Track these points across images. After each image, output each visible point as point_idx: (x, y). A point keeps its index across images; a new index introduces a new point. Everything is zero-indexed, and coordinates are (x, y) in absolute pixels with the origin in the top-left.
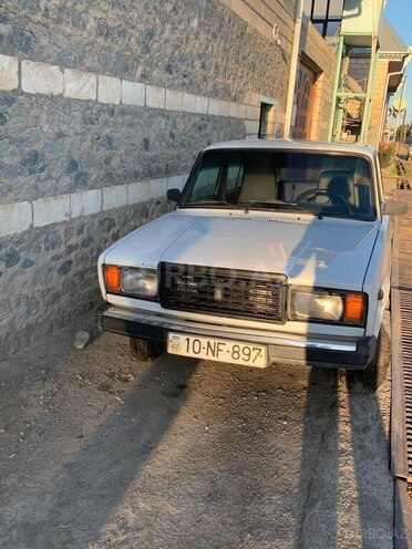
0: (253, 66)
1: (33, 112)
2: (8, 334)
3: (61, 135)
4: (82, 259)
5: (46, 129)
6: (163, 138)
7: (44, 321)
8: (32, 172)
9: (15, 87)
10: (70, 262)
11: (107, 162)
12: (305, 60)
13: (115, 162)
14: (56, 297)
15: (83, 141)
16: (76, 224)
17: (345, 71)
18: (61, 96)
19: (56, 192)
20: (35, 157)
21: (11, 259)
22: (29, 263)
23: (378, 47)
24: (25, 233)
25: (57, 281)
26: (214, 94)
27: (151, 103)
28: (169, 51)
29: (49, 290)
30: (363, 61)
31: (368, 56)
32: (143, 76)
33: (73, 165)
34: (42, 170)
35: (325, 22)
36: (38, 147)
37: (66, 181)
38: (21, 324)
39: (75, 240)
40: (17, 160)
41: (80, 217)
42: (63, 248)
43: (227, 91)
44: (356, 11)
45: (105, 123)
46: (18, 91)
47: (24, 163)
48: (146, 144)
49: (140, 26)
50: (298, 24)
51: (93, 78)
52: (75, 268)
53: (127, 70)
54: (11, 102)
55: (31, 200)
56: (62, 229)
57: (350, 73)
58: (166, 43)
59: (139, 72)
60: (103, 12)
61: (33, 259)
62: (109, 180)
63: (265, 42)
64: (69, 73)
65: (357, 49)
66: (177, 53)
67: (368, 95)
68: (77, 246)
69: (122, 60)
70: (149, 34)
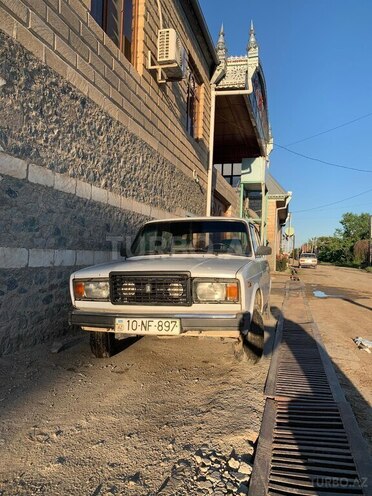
0: (181, 193)
1: (34, 194)
2: (4, 338)
3: (50, 211)
4: (60, 295)
5: (41, 205)
6: (119, 226)
7: (30, 336)
8: (30, 230)
9: (25, 177)
10: (51, 296)
11: (81, 233)
12: (216, 194)
13: (86, 235)
14: (40, 320)
15: (65, 217)
16: (57, 271)
17: (247, 206)
18: (52, 187)
19: (45, 247)
20: (33, 221)
21: (12, 285)
22: (23, 291)
23: (266, 191)
24: (22, 269)
25: (42, 308)
26: (154, 204)
27: (112, 203)
28: (123, 174)
29: (36, 313)
30: (258, 201)
31: (260, 198)
32: (106, 185)
33: (58, 232)
34: (37, 230)
35: (231, 177)
36: (36, 216)
37: (53, 241)
38: (13, 334)
39: (55, 281)
40: (21, 221)
41: (60, 266)
42: (47, 286)
43: (163, 204)
44: (248, 170)
45: (80, 209)
46: (26, 180)
47: (26, 224)
48: (107, 227)
49: (105, 156)
50: (210, 172)
51: (74, 181)
52: (55, 301)
53: (95, 180)
54: (20, 186)
55: (29, 248)
56: (47, 272)
57: (251, 207)
58: (121, 169)
59: (103, 183)
60: (80, 144)
61: (26, 288)
62: (81, 245)
63: (188, 179)
64: (58, 175)
65: (253, 193)
66: (128, 176)
67: (263, 220)
68: (57, 286)
69: (92, 174)
70: (110, 162)
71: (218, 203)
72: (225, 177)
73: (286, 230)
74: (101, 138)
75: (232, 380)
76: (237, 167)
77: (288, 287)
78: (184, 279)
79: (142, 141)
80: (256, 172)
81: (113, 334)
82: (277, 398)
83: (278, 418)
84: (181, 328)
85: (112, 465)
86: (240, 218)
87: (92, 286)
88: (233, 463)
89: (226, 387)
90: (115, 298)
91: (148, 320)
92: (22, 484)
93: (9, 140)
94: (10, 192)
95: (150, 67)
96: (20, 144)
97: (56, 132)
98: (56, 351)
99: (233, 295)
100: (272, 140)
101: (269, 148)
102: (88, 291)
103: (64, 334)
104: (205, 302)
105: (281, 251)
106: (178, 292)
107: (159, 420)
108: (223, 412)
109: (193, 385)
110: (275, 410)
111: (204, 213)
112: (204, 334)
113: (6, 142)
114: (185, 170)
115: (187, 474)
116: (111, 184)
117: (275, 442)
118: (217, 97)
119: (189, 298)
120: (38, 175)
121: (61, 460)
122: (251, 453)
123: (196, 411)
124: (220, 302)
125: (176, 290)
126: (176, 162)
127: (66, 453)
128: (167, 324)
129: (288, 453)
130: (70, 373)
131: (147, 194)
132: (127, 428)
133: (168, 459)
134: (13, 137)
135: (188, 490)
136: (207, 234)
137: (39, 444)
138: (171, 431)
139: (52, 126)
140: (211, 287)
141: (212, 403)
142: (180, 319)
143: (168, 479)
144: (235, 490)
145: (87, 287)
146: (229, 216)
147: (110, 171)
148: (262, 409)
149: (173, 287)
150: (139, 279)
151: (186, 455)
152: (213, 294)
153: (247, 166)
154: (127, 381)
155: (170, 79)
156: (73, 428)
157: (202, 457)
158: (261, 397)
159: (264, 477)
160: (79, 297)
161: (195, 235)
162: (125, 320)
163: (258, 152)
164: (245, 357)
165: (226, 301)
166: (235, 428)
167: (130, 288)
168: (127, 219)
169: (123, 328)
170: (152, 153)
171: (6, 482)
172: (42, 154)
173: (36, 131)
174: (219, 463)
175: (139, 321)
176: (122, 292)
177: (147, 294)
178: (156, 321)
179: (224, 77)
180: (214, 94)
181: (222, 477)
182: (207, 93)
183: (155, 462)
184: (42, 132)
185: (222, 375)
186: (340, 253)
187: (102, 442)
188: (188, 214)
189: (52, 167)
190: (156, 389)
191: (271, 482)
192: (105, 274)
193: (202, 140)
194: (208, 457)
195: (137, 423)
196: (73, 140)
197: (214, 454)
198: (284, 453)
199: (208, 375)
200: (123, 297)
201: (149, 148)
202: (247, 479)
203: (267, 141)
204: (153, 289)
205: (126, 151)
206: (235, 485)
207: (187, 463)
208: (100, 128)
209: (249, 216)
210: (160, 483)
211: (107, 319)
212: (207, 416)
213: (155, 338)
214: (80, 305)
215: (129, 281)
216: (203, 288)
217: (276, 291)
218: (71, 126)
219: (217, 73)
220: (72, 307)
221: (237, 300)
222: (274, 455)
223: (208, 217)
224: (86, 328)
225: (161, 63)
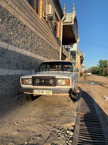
0: (52, 53)
1: (10, 53)
2: (1, 96)
3: (15, 58)
4: (17, 83)
5: (12, 57)
6: (35, 63)
7: (9, 95)
8: (9, 64)
9: (7, 48)
10: (15, 83)
11: (23, 65)
12: (63, 54)
13: (25, 66)
14: (12, 90)
15: (19, 60)
16: (16, 76)
17: (72, 57)
18: (15, 51)
19: (13, 69)
20: (10, 61)
21: (3, 80)
22: (7, 82)
23: (77, 53)
24: (6, 75)
25: (12, 87)
26: (45, 57)
27: (32, 56)
28: (35, 48)
29: (10, 88)
31: (75, 55)
32: (31, 51)
33: (17, 64)
34: (11, 64)
35: (67, 49)
37: (15, 67)
38: (4, 94)
39: (16, 79)
40: (6, 61)
42: (14, 80)
43: (47, 57)
44: (72, 47)
45: (23, 58)
46: (7, 49)
48: (31, 63)
49: (30, 42)
50: (61, 47)
51: (21, 50)
52: (16, 85)
53: (28, 49)
54: (6, 51)
55: (8, 69)
56: (14, 76)
57: (73, 58)
58: (35, 46)
59: (30, 50)
60: (23, 39)
61: (7, 81)
62: (24, 69)
63: (55, 50)
64: (17, 48)
65: (73, 54)
66: (37, 48)
67: (76, 62)
68: (17, 81)
69: (27, 48)
70: (32, 44)
71: (63, 57)
72: (65, 49)
73: (83, 65)
74: (29, 37)
75: (67, 108)
76: (69, 46)
77: (83, 81)
78: (54, 78)
79: (41, 38)
80: (74, 47)
81: (33, 95)
82: (80, 113)
83: (81, 119)
84: (53, 93)
85: (33, 132)
86: (70, 61)
87: (27, 80)
88: (68, 132)
89: (66, 110)
90: (33, 84)
91: (43, 90)
92: (7, 137)
93: (3, 38)
94: (3, 53)
95: (44, 16)
96: (6, 39)
97: (16, 35)
98: (16, 99)
99: (68, 83)
100: (79, 38)
101: (78, 40)
102: (26, 82)
103: (19, 94)
104: (60, 85)
105: (81, 71)
106: (52, 82)
107: (47, 119)
108: (65, 117)
109: (56, 109)
110: (80, 117)
111: (59, 60)
112: (59, 94)
113: (2, 38)
114: (54, 47)
115: (55, 135)
116: (32, 51)
117: (80, 126)
118: (63, 25)
119: (55, 84)
120: (11, 48)
121: (18, 131)
122: (73, 129)
123: (57, 117)
124: (64, 85)
125: (51, 82)
126: (51, 44)
127: (19, 129)
128: (49, 92)
129: (84, 129)
130: (20, 106)
131: (43, 54)
132: (37, 121)
133: (49, 130)
134: (4, 36)
135: (55, 139)
136: (60, 66)
137: (12, 126)
138: (50, 122)
139: (15, 33)
140: (61, 81)
141: (62, 115)
142: (52, 90)
143: (49, 136)
144: (69, 139)
145: (25, 81)
146: (66, 60)
147: (32, 47)
148: (76, 116)
149: (50, 81)
150: (41, 78)
151: (54, 129)
152: (62, 83)
153: (72, 46)
154: (37, 108)
155: (50, 20)
156: (22, 121)
157: (59, 130)
158: (76, 113)
159: (77, 136)
160: (23, 84)
161: (56, 66)
162: (36, 90)
163: (75, 42)
164: (71, 101)
165: (66, 85)
166: (68, 122)
167: (38, 81)
168: (37, 61)
169: (36, 93)
170: (44, 42)
171: (2, 137)
172: (12, 42)
173: (10, 35)
174: (64, 132)
175: (41, 91)
176: (35, 82)
177: (43, 83)
178: (45, 91)
179: (65, 19)
180: (62, 24)
181: (65, 136)
182: (60, 24)
183: (45, 131)
184: (12, 35)
185: (64, 106)
186: (98, 72)
187: (30, 125)
188: (55, 60)
189: (15, 46)
190: (45, 110)
191: (79, 137)
192: (31, 77)
193: (59, 38)
194: (61, 130)
195: (40, 120)
196: (21, 37)
197: (62, 129)
198: (83, 129)
199: (60, 107)
200: (36, 84)
201: (43, 40)
202: (72, 136)
203: (78, 38)
204: (45, 81)
205: (37, 41)
206: (69, 138)
207: (55, 132)
208: (29, 34)
209: (72, 61)
210: (47, 137)
211: (31, 90)
212: (60, 118)
213: (45, 96)
214: (23, 86)
215: (38, 79)
216: (59, 81)
217: (80, 82)
218: (21, 33)
219: (63, 18)
220: (21, 87)
221: (69, 85)
222: (80, 130)
223: (60, 60)
224: (25, 93)
225: (47, 15)
